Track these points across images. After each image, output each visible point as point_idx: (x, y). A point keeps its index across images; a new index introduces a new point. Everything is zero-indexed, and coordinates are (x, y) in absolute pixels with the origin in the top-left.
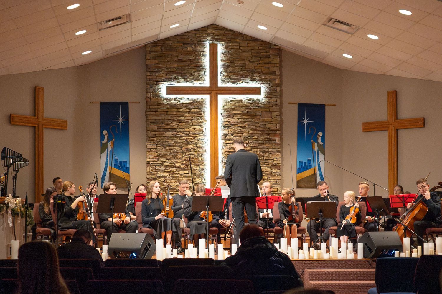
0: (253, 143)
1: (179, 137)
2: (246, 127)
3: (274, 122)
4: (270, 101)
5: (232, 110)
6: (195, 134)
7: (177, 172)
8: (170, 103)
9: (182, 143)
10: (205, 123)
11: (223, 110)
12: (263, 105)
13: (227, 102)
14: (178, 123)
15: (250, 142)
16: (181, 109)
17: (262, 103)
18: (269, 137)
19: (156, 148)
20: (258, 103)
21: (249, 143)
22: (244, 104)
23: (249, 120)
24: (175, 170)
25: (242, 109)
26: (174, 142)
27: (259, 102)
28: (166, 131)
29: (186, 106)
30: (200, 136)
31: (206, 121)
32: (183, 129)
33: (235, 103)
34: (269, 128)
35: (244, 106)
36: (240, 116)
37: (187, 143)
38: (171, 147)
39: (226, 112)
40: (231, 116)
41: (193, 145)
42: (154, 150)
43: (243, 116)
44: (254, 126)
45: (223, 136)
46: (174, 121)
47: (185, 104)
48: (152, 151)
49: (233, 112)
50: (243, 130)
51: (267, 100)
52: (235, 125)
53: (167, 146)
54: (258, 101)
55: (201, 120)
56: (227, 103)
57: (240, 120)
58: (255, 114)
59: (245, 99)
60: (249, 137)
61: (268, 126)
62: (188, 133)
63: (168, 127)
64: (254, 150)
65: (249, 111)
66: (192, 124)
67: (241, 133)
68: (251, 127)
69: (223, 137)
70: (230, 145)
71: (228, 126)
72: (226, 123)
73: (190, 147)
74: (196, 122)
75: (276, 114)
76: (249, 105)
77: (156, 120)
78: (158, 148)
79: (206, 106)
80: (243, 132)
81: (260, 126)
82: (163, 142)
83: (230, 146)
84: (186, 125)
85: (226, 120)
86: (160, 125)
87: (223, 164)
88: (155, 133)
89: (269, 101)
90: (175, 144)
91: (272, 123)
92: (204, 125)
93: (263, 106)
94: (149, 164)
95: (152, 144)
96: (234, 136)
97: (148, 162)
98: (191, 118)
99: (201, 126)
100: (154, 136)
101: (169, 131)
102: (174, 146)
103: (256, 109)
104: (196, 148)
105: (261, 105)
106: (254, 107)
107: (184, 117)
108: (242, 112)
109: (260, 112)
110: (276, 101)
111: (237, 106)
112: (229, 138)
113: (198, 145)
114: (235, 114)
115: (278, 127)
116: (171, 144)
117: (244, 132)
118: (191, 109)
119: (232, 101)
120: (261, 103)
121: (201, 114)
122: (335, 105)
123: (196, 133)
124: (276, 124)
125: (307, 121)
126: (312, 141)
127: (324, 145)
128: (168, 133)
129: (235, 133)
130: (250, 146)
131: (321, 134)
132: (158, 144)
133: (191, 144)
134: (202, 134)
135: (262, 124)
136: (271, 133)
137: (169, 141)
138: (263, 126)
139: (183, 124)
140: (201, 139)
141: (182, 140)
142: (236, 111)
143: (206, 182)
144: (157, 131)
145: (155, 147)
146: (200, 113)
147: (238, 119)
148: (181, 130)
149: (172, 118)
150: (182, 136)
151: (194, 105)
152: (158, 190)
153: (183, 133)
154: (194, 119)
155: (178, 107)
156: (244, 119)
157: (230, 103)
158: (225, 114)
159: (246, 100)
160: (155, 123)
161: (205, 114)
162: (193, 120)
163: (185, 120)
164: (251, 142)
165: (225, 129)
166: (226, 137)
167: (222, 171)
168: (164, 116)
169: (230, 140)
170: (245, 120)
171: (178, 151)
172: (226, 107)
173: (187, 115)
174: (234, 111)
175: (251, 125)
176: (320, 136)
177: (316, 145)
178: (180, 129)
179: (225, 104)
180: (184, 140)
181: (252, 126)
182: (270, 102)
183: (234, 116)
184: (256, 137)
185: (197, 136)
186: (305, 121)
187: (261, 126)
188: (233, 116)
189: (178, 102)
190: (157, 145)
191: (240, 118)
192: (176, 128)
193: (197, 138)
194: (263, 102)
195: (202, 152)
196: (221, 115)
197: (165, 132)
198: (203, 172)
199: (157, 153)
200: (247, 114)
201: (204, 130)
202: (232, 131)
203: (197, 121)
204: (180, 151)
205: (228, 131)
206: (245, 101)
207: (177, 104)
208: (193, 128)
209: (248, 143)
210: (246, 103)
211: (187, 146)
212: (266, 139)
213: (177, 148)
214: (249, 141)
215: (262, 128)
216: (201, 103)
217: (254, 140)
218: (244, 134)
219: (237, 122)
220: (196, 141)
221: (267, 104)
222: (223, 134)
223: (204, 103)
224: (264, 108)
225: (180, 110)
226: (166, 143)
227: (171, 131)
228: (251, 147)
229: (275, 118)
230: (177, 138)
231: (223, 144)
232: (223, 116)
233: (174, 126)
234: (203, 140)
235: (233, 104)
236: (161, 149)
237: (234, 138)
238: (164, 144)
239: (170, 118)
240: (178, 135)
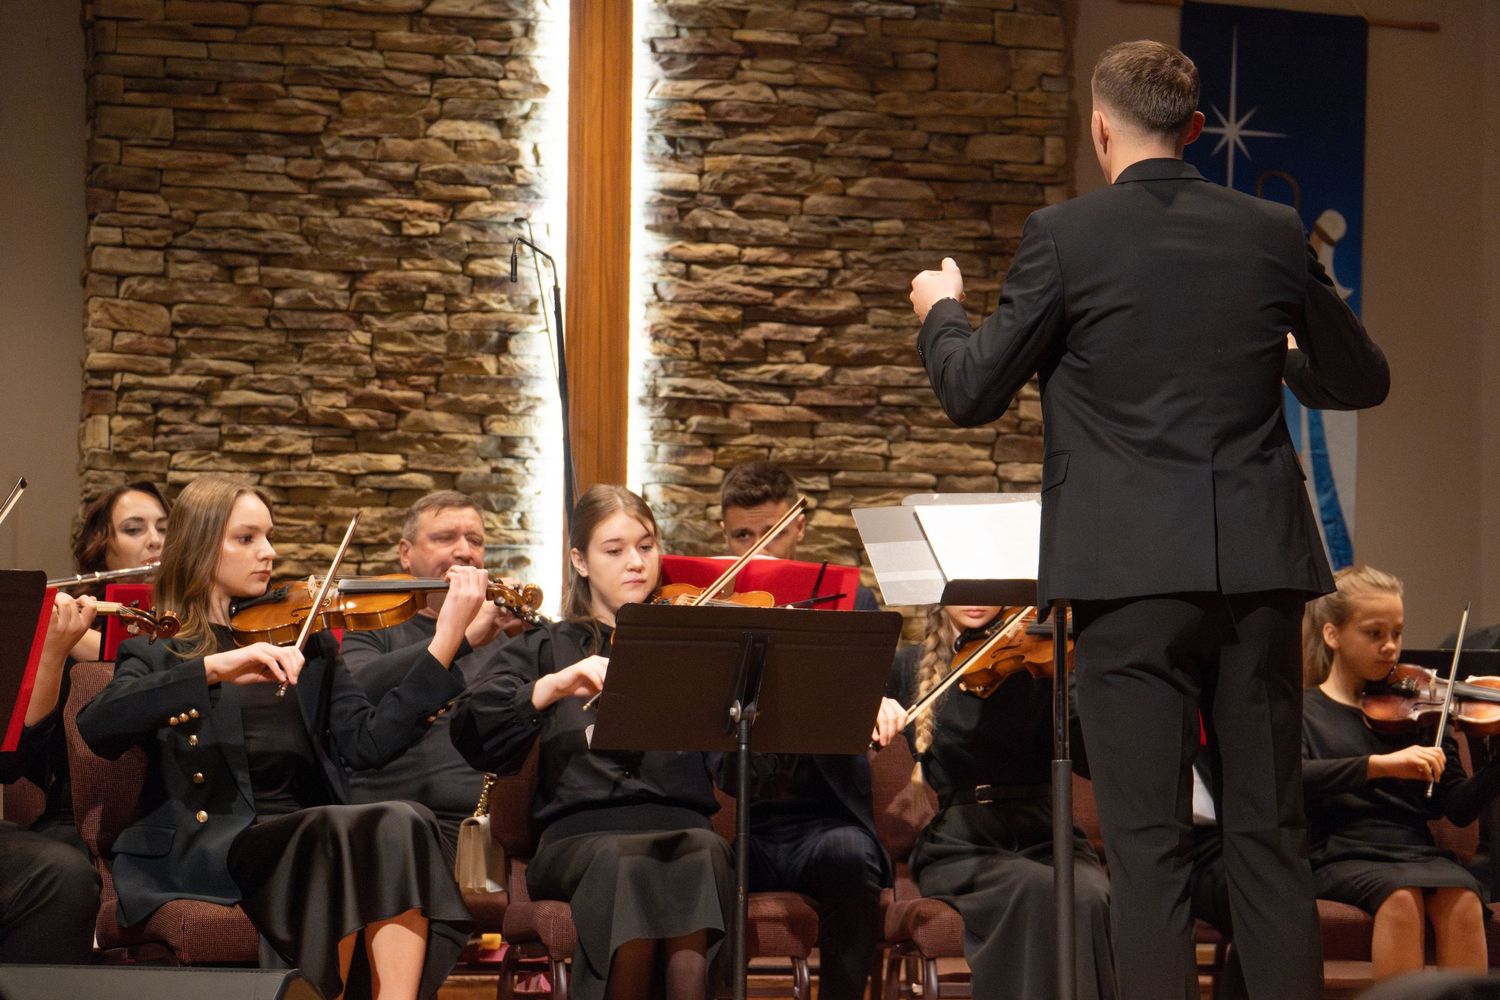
0: (874, 266)
1: (341, 199)
2: (824, 145)
3: (1026, 123)
5: (727, 20)
6: (458, 179)
7: (315, 461)
9: (364, 244)
10: (535, 106)
11: (666, 19)
14: (333, 95)
15: (852, 255)
18: (984, 227)
19: (159, 269)
21: (845, 267)
23: (852, 96)
24: (304, 446)
25: (803, 19)
26: (301, 233)
28: (247, 143)
30: (497, 195)
31: (544, 89)
32: (372, 143)
34: (988, 165)
36: (787, 64)
37: (396, 243)
38: (280, 272)
39: (684, 32)
40: (723, 59)
41: (439, 260)
42: (147, 287)
43: (811, 69)
44: (884, 141)
45: (661, 202)
46: (305, 75)
48: (133, 295)
49: (741, 35)
50: (803, 167)
52: (752, 128)
53: (248, 259)
55: (503, 84)
57: (783, 94)
58: (894, 55)
60: (851, 225)
61: (986, 147)
62: (405, 170)
63: (258, 122)
64: (879, 315)
65: (851, 36)
66: (434, 107)
67: (790, 187)
68: (867, 150)
69: (665, 210)
70: (714, 272)
71: (697, 132)
72: (687, 111)
73: (420, 272)
74: (467, 96)
75: (1036, 62)
77: (165, 58)
78: (175, 270)
80: (801, 181)
81: (926, 148)
82: (216, 229)
83: (708, 282)
84: (391, 110)
85: (689, 87)
86: (199, 103)
87: (660, 410)
88: (162, 157)
90: (306, 250)
91: (1013, 131)
92: (526, 117)
94: (110, 388)
95: (137, 241)
96: (741, 212)
97: (97, 373)
98: (427, 63)
99: (500, 123)
100: (151, 180)
101: (261, 148)
102: (300, 263)
103: (900, 18)
104: (460, 284)
106: (889, 8)
107: (381, 52)
108: (802, 34)
109: (931, 45)
112: (706, 223)
113: (479, 267)
114: (752, 51)
115: (1049, 159)
116: (275, 249)
117: (815, 185)
121: (506, 36)
122: (1430, 28)
123: (465, 171)
124: (1042, 138)
125: (1245, 127)
128: (257, 161)
129: (751, 185)
130: (853, 284)
131: (1333, 224)
132: (180, 241)
133: (430, 251)
134: (510, 180)
135: (945, 136)
136: (1002, 197)
137: (261, 220)
138: (946, 150)
139: (370, 100)
140: (504, 224)
141: (363, 222)
142: (756, 27)
143: (530, 536)
144: (173, 145)
145: (151, 261)
146: (496, 28)
147: (774, 87)
148: (356, 150)
149: (293, 56)
150: (359, 195)
153: (366, 172)
154: (450, 71)
156: (808, 88)
158: (676, 46)
160: (161, 83)
161: (538, 36)
162: (443, 75)
163: (387, 74)
164: (860, 261)
165: (675, 157)
166: (683, 211)
167: (649, 460)
168: (227, 34)
169: (712, 235)
170: (827, 99)
171: (330, 299)
173: (401, 35)
174: (742, 27)
175: (862, 133)
176: (1329, 241)
178: (351, 138)
180: (376, 225)
181: (870, 140)
183: (745, 63)
184: (896, 225)
185: (469, 200)
186: (1232, 132)
187: (933, 148)
188: (739, 67)
190: (169, 247)
191: (788, 78)
192: (319, 126)
193: (469, 211)
195: (504, 317)
196: (654, 49)
197: (231, 159)
198: (508, 463)
199: (169, 306)
200: (836, 53)
201: (527, 159)
202: (726, 174)
203: (472, 84)
204: (343, 305)
205: (701, 173)
208: (443, 140)
209: (838, 263)
211: (399, 267)
212: (966, 239)
213: (319, 278)
214: (844, 251)
215: (938, 159)
217: (882, 242)
218: (814, 199)
219: (765, 110)
220: (466, 236)
222: (664, 191)
224: (955, 14)
226: (237, 238)
227: (277, 150)
228: (859, 293)
229: (1032, 96)
230: (325, 207)
231: (658, 264)
232: (665, 59)
233: (304, 112)
234: (513, 232)
236: (195, 282)
237: (744, 224)
238: (223, 241)
239: (272, 54)
240: (329, 185)
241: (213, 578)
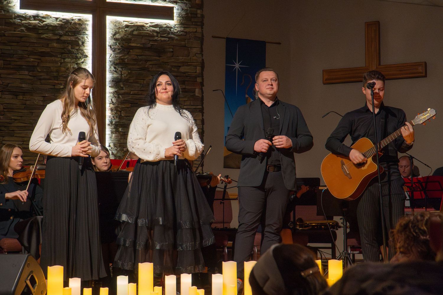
1: (41, 80)
2: (149, 68)
3: (193, 64)
4: (187, 30)
5: (127, 41)
8: (26, 23)
9: (46, 90)
10: (85, 60)
11: (113, 41)
12: (177, 35)
13: (119, 28)
14: (40, 57)
17: (175, 33)
18: (184, 86)
20: (169, 33)
22: (147, 33)
23: (155, 58)
25: (143, 41)
27: (170, 30)
28: (19, 68)
29: (52, 30)
31: (86, 56)
32: (48, 68)
33: (133, 31)
34: (184, 73)
35: (146, 36)
36: (140, 51)
38: (27, 97)
39: (117, 44)
40: (126, 50)
43: (146, 52)
44: (162, 67)
45: (113, 81)
46: (33, 53)
47: (51, 26)
50: (144, 73)
51: (182, 29)
52: (132, 65)
53: (20, 94)
54: (168, 29)
55: (77, 55)
56: (120, 30)
58: (164, 49)
59: (148, 25)
61: (184, 69)
62: (55, 74)
63: (22, 63)
65: (154, 45)
66: (62, 60)
67: (141, 78)
69: (113, 83)
71: (120, 66)
72: (118, 61)
74: (69, 58)
75: (195, 50)
76: (155, 34)
78: (4, 96)
79: (87, 32)
80: (144, 76)
82: (13, 87)
85: (119, 56)
86: (9, 59)
87: (113, 127)
91: (190, 65)
92: (83, 62)
93: (176, 37)
96: (130, 83)
98: (60, 51)
99: (77, 64)
101: (23, 69)
102: (32, 95)
103: (165, 41)
105: (172, 36)
106: (163, 39)
107: (50, 48)
108: (143, 44)
109: (172, 47)
110: (195, 31)
111: (135, 35)
112: (123, 86)
114: (133, 48)
115: (198, 72)
116: (26, 91)
117: (147, 77)
118: (61, 36)
119: (127, 26)
120: (172, 33)
121: (78, 45)
122: (279, 44)
124: (196, 67)
125: (239, 65)
126: (247, 96)
128: (22, 72)
129: (133, 77)
132: (5, 90)
135: (175, 66)
136: (187, 80)
137: (23, 85)
138: (175, 69)
139: (48, 58)
141: (46, 85)
142: (133, 43)
144: (3, 68)
146: (76, 43)
147: (137, 56)
148: (44, 70)
149: (30, 49)
150: (45, 79)
151: (67, 30)
153: (47, 75)
154: (66, 52)
155: (40, 32)
156: (146, 56)
157: (125, 29)
158: (116, 47)
159: (150, 26)
161: (85, 45)
162: (64, 53)
163: (51, 53)
165: (115, 71)
166: (117, 83)
167: (110, 138)
168: (15, 44)
169: (124, 88)
172: (117, 36)
173: (55, 44)
174: (130, 43)
175: (156, 66)
178: (43, 67)
179: (117, 30)
182: (186, 32)
183: (131, 51)
186: (237, 66)
187: (172, 69)
188: (129, 51)
189: (40, 23)
190: (2, 91)
191: (140, 54)
192: (36, 64)
194: (175, 31)
196: (111, 47)
197: (16, 72)
200: (151, 48)
202: (127, 75)
203: (71, 55)
204: (42, 104)
205: (121, 75)
206: (148, 29)
207: (39, 26)
210: (150, 31)
211: (54, 95)
215: (174, 71)
216: (78, 26)
219: (135, 61)
221: (181, 35)
222: (113, 79)
223: (83, 26)
224: (177, 40)
225: (44, 36)
226: (18, 89)
227: (27, 70)
229: (194, 58)
231: (112, 94)
232: (113, 50)
233: (33, 61)
235: (130, 31)
236: (9, 99)
238: (15, 90)
239: (25, 48)
240: (39, 77)
241: (9, 166)
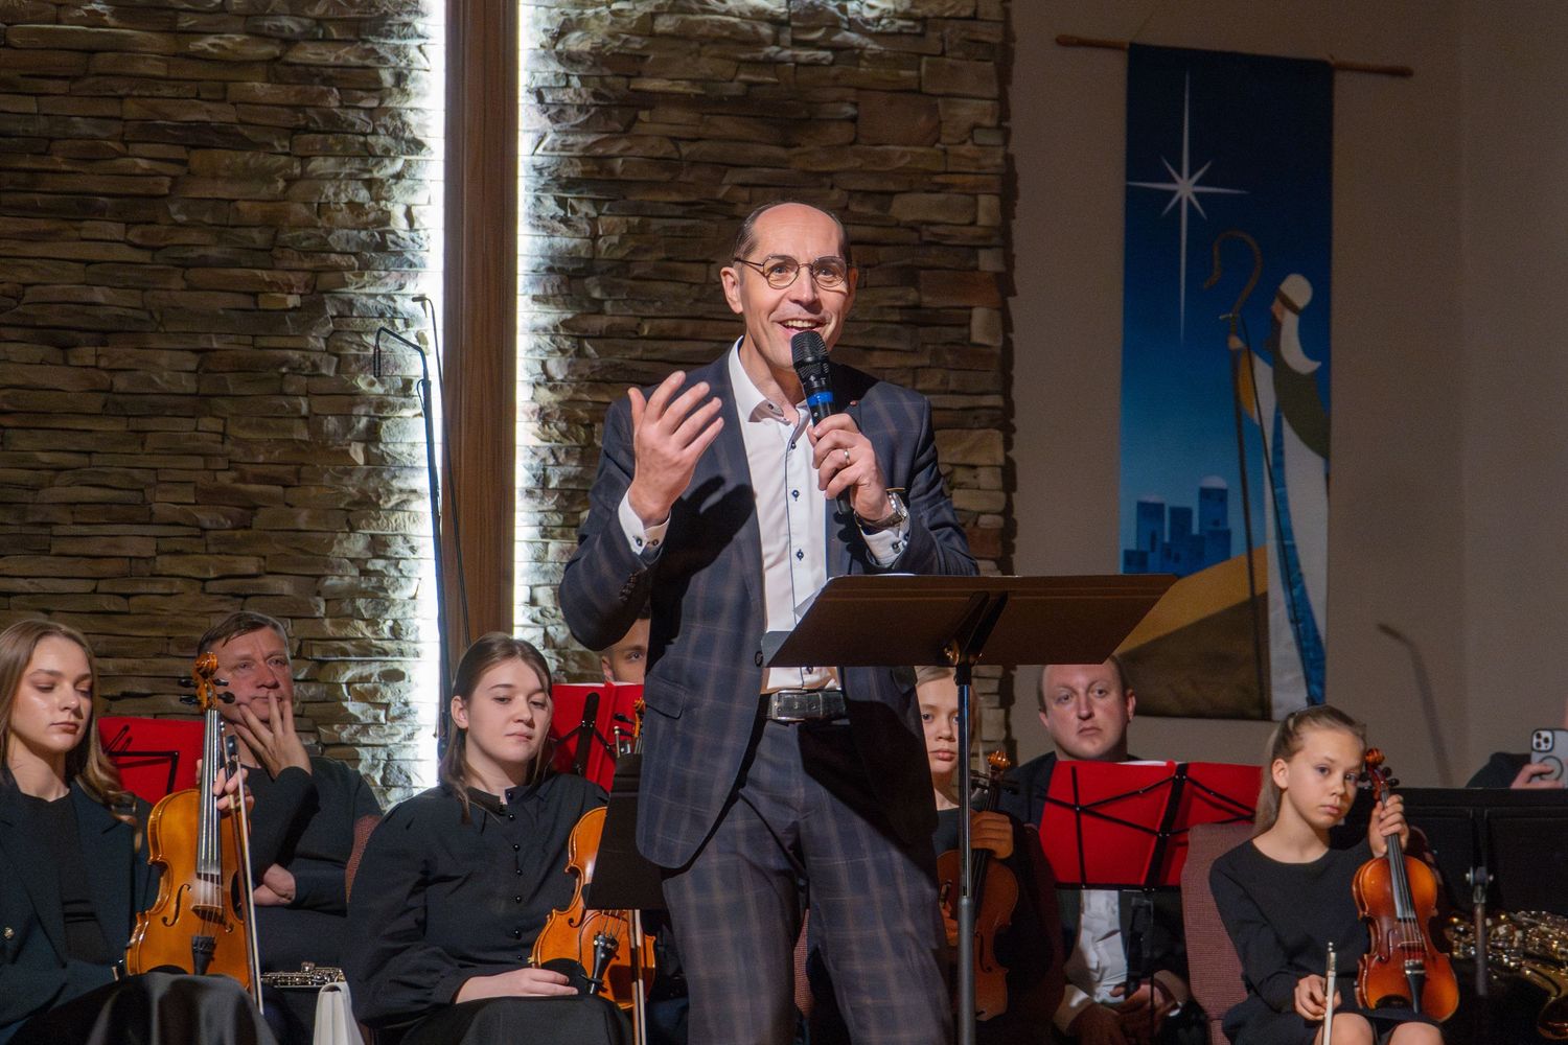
1: (189, 269)
2: (732, 205)
3: (958, 179)
4: (930, 7)
5: (624, 67)
6: (321, 246)
7: (164, 564)
9: (216, 320)
10: (408, 164)
11: (554, 66)
12: (876, 36)
13: (584, 1)
14: (178, 152)
16: (212, 39)
17: (866, 22)
18: (912, 296)
20: (834, 25)
22: (724, 26)
23: (763, 151)
24: (147, 548)
25: (706, 67)
26: (144, 308)
27: (844, 10)
28: (83, 207)
30: (367, 264)
31: (417, 145)
32: (224, 207)
33: (652, 15)
34: (913, 227)
35: (717, 41)
36: (689, 115)
37: (253, 317)
38: (120, 352)
39: (575, 81)
40: (617, 111)
43: (718, 121)
45: (550, 270)
46: (148, 131)
49: (637, 83)
51: (905, 3)
52: (649, 186)
53: (83, 338)
54: (831, 5)
55: (371, 139)
56: (590, 12)
57: (685, 149)
58: (809, 104)
62: (259, 237)
63: (95, 183)
65: (761, 84)
66: (294, 166)
69: (554, 278)
70: (610, 348)
71: (590, 192)
72: (579, 169)
73: (279, 350)
74: (331, 154)
75: (967, 112)
76: (766, 30)
79: (420, 25)
80: (707, 245)
81: (846, 208)
82: (46, 304)
83: (603, 359)
85: (581, 141)
86: (29, 163)
87: (550, 504)
89: (918, 12)
91: (942, 188)
92: (398, 176)
93: (873, 46)
96: (640, 280)
98: (286, 117)
99: (370, 184)
101: (99, 213)
102: (143, 341)
103: (815, 63)
104: (325, 364)
105: (854, 37)
106: (804, 55)
107: (234, 104)
108: (706, 83)
109: (851, 94)
110: (969, 12)
111: (664, 35)
114: (651, 101)
115: (983, 220)
116: (113, 325)
117: (722, 250)
118: (289, 43)
120: (853, 25)
121: (375, 87)
122: (1403, 73)
123: (328, 237)
124: (975, 197)
125: (1198, 183)
126: (1236, 343)
127: (1322, 378)
128: (91, 228)
129: (651, 251)
131: (1298, 289)
132: (5, 318)
133: (289, 327)
134: (380, 247)
135: (867, 194)
136: (930, 262)
137: (99, 294)
138: (868, 209)
139: (224, 158)
140: (373, 296)
141: (214, 295)
142: (653, 76)
143: (404, 646)
146: (364, 77)
147: (674, 140)
148: (205, 214)
149: (132, 109)
150: (209, 265)
152: (65, 717)
153: (219, 240)
154: (311, 125)
155: (186, 22)
156: (716, 142)
158: (567, 96)
161: (410, 86)
162: (304, 130)
163: (240, 129)
165: (565, 221)
166: (574, 279)
167: (538, 560)
168: (60, 86)
169: (607, 306)
170: (732, 154)
172: (575, 42)
173: (258, 87)
174: (640, 75)
175: (774, 192)
176: (1291, 307)
177: (1263, 372)
178: (200, 201)
179: (574, 13)
182: (923, 20)
183: (644, 115)
185: (333, 269)
186: (1185, 188)
188: (636, 118)
191: (690, 131)
192: (164, 188)
194: (870, 14)
195: (374, 400)
196: (541, 99)
197: (65, 224)
198: (379, 564)
200: (744, 103)
201: (400, 224)
202: (623, 238)
203: (338, 141)
204: (191, 388)
205: (595, 237)
206: (731, 3)
208: (306, 202)
210: (741, 16)
211: (255, 345)
212: (893, 307)
215: (863, 220)
219: (664, 166)
220: (331, 310)
221: (900, 33)
222: (556, 258)
224: (877, 58)
225: (205, 43)
227: (118, 215)
229: (963, 150)
231: (547, 339)
232: (553, 110)
233: (147, 174)
234: (384, 304)
235: (637, 15)
238: (55, 318)
239: (110, 108)
240: (175, 254)
